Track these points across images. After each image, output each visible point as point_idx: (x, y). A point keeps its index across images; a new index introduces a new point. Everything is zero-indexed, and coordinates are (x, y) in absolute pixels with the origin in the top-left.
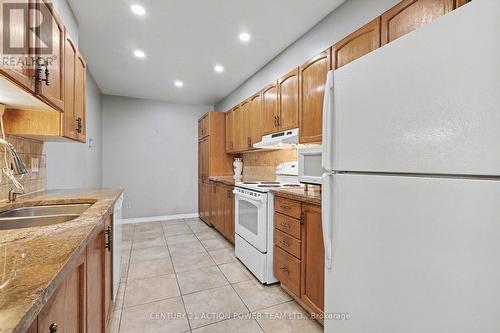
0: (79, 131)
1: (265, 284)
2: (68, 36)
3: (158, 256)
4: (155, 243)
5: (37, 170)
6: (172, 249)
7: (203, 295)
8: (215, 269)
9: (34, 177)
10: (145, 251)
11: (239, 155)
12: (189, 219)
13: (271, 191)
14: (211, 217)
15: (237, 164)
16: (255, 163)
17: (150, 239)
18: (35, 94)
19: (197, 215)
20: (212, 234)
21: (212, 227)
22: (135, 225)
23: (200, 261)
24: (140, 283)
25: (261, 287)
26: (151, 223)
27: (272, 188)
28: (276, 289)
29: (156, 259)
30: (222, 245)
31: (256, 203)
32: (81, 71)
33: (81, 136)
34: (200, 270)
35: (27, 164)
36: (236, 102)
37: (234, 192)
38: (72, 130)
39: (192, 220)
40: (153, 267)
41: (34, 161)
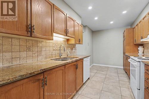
2: (76, 22)
3: (102, 76)
4: (103, 73)
5: (74, 50)
6: (107, 76)
9: (74, 52)
10: (99, 74)
12: (119, 68)
14: (126, 69)
15: (140, 48)
17: (102, 71)
18: (66, 36)
19: (122, 67)
20: (125, 75)
21: (126, 73)
24: (93, 82)
26: (106, 67)
29: (101, 77)
30: (127, 81)
31: (135, 66)
32: (81, 28)
33: (81, 43)
34: (112, 85)
35: (72, 49)
36: (138, 22)
37: (129, 60)
38: (78, 42)
39: (121, 68)
40: (99, 79)
41: (74, 49)
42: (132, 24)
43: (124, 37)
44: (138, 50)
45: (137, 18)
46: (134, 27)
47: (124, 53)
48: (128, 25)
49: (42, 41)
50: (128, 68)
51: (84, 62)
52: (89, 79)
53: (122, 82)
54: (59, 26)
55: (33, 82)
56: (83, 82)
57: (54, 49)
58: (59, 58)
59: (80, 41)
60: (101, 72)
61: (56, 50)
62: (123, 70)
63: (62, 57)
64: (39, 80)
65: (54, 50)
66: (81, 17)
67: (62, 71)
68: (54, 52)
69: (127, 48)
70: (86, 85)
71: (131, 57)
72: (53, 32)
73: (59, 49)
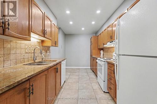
0: (56, 44)
1: (104, 92)
2: (53, 22)
3: (76, 77)
4: (76, 74)
5: (48, 53)
6: (80, 76)
7: (84, 90)
8: (90, 84)
9: (48, 55)
11: (102, 49)
12: (87, 68)
13: (106, 61)
14: (93, 68)
15: (102, 52)
16: (107, 52)
18: (44, 37)
19: (90, 67)
20: (93, 74)
21: (93, 71)
22: (72, 69)
23: (87, 81)
24: (69, 84)
25: (103, 92)
27: (107, 60)
28: (108, 94)
30: (95, 77)
31: (102, 65)
32: (57, 30)
33: (57, 45)
34: (86, 83)
35: (46, 52)
36: (100, 32)
37: (97, 61)
38: (54, 44)
39: (88, 69)
40: (74, 80)
41: (48, 51)
42: (96, 33)
43: (91, 42)
44: (100, 53)
45: (100, 29)
46: (98, 35)
47: (91, 56)
48: (93, 33)
49: (11, 41)
50: (95, 67)
51: (62, 65)
52: (65, 82)
53: (91, 79)
54: (37, 25)
55: (19, 94)
56: (61, 85)
57: (27, 51)
58: (33, 63)
59: (55, 44)
60: (74, 74)
61: (29, 53)
62: (90, 70)
63: (36, 61)
64: (25, 89)
65: (26, 53)
66: (56, 19)
67: (45, 76)
68: (27, 56)
69: (94, 51)
70: (63, 88)
71: (98, 58)
72: (30, 31)
73: (33, 51)
